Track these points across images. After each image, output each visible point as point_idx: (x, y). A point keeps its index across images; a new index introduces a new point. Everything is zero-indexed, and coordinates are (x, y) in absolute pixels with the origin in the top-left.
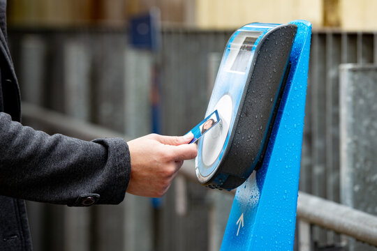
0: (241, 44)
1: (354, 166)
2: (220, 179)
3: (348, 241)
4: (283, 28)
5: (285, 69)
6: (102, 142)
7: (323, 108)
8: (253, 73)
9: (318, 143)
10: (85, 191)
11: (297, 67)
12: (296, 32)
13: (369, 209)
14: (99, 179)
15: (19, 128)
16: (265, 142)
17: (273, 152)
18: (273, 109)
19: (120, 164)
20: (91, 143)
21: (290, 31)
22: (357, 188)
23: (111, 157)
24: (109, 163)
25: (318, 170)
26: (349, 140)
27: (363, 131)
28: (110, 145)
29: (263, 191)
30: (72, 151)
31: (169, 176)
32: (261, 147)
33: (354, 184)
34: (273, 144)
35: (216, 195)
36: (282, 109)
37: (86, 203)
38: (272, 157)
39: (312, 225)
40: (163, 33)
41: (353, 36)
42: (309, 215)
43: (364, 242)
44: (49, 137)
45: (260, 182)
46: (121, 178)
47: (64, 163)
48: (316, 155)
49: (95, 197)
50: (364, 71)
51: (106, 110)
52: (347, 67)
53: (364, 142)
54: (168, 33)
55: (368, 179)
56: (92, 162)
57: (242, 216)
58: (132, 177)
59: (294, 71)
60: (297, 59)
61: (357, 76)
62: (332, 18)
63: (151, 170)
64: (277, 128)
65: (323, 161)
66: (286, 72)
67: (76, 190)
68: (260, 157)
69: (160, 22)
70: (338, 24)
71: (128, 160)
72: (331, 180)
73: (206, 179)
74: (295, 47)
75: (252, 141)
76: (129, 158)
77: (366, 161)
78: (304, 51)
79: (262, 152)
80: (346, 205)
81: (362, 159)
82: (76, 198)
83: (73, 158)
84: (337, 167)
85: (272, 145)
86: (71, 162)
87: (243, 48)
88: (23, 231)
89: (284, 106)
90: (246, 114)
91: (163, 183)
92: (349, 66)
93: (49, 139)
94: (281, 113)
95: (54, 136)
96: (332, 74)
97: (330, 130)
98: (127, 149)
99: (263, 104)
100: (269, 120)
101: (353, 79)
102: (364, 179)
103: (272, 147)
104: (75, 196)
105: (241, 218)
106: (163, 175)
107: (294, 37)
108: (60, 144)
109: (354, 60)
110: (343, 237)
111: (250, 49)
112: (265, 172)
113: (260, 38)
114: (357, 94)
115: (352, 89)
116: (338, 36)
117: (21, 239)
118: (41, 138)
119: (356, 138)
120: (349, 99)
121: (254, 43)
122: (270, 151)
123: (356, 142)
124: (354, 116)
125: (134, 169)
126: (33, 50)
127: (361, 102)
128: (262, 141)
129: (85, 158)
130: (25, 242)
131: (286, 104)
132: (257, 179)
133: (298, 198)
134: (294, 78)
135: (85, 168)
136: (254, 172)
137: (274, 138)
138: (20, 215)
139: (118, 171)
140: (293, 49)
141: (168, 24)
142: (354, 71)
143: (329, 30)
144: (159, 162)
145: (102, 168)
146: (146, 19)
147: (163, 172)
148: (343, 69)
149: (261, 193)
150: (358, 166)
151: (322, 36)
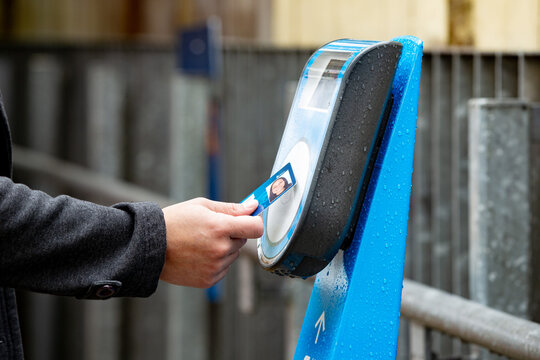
0: (323, 70)
1: (489, 245)
2: (291, 262)
3: (481, 353)
4: (381, 47)
5: (384, 105)
6: (126, 208)
7: (447, 161)
8: (339, 111)
9: (440, 212)
10: (100, 277)
11: (403, 102)
12: (401, 53)
13: (511, 308)
14: (121, 260)
15: (9, 186)
16: (356, 210)
17: (367, 225)
18: (367, 163)
19: (152, 239)
20: (111, 208)
21: (393, 51)
22: (493, 277)
23: (138, 229)
24: (136, 237)
25: (440, 250)
26: (482, 208)
27: (503, 194)
28: (137, 212)
29: (352, 280)
30: (83, 220)
31: (221, 257)
32: (349, 217)
33: (489, 270)
34: (368, 211)
35: (295, 284)
36: (381, 162)
37: (101, 293)
38: (365, 231)
39: (429, 330)
40: (224, 52)
41: (489, 59)
42: (424, 315)
43: (500, 355)
44: (52, 199)
45: (349, 266)
46: (152, 259)
47: (72, 237)
48: (437, 228)
49: (114, 286)
50: (504, 108)
51: (145, 161)
52: (480, 102)
53: (504, 211)
54: (231, 52)
55: (509, 264)
56: (111, 236)
57: (323, 315)
58: (168, 258)
59: (397, 108)
60: (402, 91)
61: (492, 117)
62: (461, 33)
63: (194, 248)
64: (372, 190)
65: (448, 237)
66: (386, 109)
67: (89, 275)
68: (349, 231)
69: (220, 37)
70: (471, 42)
71: (163, 233)
72: (458, 264)
73: (272, 262)
74: (399, 74)
75: (337, 208)
76: (165, 230)
77: (506, 237)
78: (413, 80)
79: (352, 223)
80: (477, 300)
81: (500, 235)
82: (88, 287)
83: (84, 229)
84: (465, 247)
85: (366, 213)
86: (81, 235)
87: (324, 75)
88: (11, 333)
89: (383, 158)
90: (329, 169)
91: (212, 267)
92: (483, 101)
93: (50, 202)
94: (379, 168)
95: (58, 198)
96: (459, 112)
97: (457, 192)
98: (162, 217)
99: (353, 155)
100: (362, 178)
101: (487, 119)
102: (503, 264)
103: (366, 216)
104: (86, 284)
105: (322, 318)
106: (213, 256)
107: (398, 60)
108: (66, 209)
109: (490, 93)
110: (474, 347)
111: (335, 76)
112: (355, 253)
113: (350, 61)
114: (494, 142)
115: (486, 134)
116: (468, 59)
117: (8, 345)
118: (39, 201)
119: (491, 204)
120: (482, 148)
121: (340, 68)
122: (364, 222)
123: (491, 210)
124: (489, 173)
125: (170, 246)
126: (45, 76)
127: (499, 152)
128: (352, 209)
129: (101, 230)
130: (15, 350)
131: (386, 156)
132: (345, 262)
133: (404, 290)
134: (397, 119)
135: (101, 244)
136: (341, 252)
137: (368, 204)
138: (8, 311)
139: (148, 249)
140: (396, 78)
141: (233, 40)
142: (489, 108)
143: (455, 50)
144: (206, 238)
145: (126, 244)
146: (201, 33)
147: (213, 252)
148: (474, 106)
149: (349, 281)
150: (494, 244)
151: (447, 58)
